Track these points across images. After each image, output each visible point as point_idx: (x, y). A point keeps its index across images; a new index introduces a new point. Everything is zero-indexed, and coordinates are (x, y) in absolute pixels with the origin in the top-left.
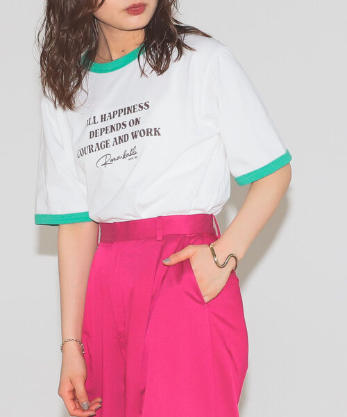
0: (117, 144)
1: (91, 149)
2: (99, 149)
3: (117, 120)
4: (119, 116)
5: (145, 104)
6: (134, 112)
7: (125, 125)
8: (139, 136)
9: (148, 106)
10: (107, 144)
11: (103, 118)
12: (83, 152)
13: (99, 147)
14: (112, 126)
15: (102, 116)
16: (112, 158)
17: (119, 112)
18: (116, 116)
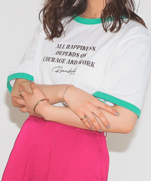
0: (69, 63)
1: (53, 60)
2: (57, 62)
3: (75, 50)
4: (77, 49)
5: (93, 48)
6: (86, 50)
7: (78, 56)
8: (82, 63)
9: (94, 50)
10: (63, 61)
11: (68, 47)
12: (48, 59)
13: (58, 61)
14: (71, 53)
15: (68, 45)
16: (62, 70)
17: (78, 47)
18: (76, 48)
